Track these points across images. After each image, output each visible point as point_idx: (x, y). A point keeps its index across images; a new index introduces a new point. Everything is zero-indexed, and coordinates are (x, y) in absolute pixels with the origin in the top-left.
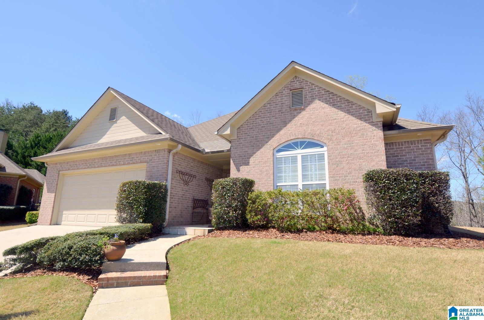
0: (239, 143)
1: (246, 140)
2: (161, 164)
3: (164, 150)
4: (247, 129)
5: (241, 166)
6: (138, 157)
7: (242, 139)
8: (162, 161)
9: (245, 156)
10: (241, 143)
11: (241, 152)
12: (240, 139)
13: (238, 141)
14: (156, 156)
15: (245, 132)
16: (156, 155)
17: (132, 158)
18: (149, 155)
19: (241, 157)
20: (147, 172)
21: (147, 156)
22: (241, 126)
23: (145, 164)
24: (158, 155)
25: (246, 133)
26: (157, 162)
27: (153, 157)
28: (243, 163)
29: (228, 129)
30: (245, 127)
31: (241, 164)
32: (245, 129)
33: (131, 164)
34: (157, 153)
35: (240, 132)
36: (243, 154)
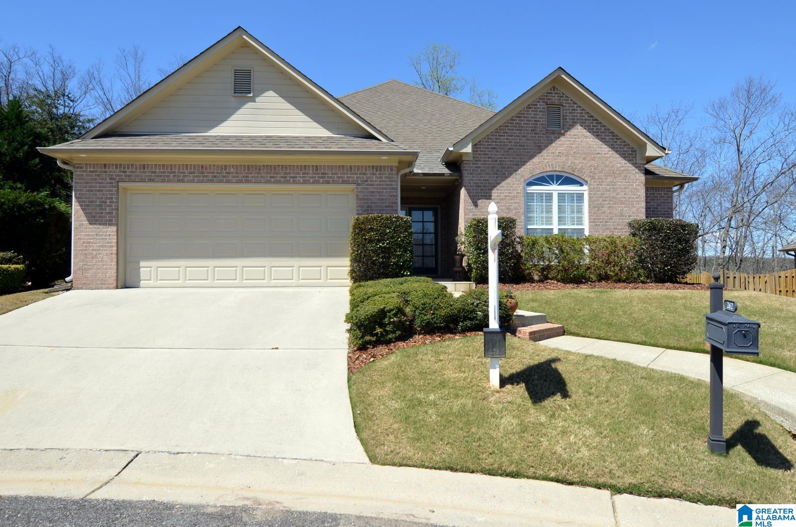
0: (476, 167)
1: (486, 164)
2: (386, 189)
3: (391, 168)
4: (488, 148)
5: (479, 199)
6: (336, 174)
7: (480, 161)
8: (387, 185)
9: (484, 186)
10: (479, 167)
11: (479, 180)
12: (476, 161)
13: (474, 164)
14: (374, 176)
15: (484, 151)
16: (373, 174)
17: (323, 174)
18: (360, 172)
19: (479, 186)
20: (358, 198)
21: (357, 174)
22: (480, 142)
23: (354, 186)
24: (379, 174)
25: (486, 154)
26: (378, 185)
27: (368, 176)
28: (482, 196)
29: (468, 145)
30: (485, 145)
31: (480, 197)
32: (485, 148)
33: (322, 183)
34: (377, 171)
35: (477, 151)
36: (482, 183)
